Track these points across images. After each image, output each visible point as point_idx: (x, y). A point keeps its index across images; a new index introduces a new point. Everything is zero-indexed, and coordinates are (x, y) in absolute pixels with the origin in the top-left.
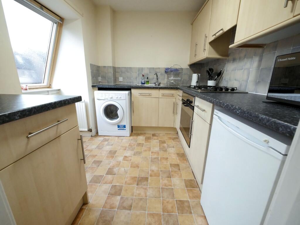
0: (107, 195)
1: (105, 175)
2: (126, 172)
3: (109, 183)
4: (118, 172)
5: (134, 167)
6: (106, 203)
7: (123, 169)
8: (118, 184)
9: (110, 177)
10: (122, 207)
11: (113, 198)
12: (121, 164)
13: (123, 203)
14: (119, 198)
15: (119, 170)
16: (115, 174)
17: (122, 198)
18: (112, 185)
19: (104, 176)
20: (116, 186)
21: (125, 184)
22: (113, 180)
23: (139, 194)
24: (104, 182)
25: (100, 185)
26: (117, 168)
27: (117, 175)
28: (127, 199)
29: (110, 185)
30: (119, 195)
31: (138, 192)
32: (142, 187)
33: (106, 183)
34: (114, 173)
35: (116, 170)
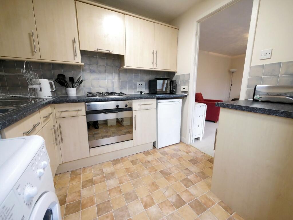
0: (195, 184)
1: (187, 203)
2: (167, 188)
3: (188, 191)
4: (173, 195)
5: (156, 186)
6: (199, 181)
7: (167, 194)
8: (183, 185)
9: (184, 197)
10: (191, 172)
11: (193, 180)
12: (161, 201)
13: (189, 174)
14: (189, 177)
15: (170, 196)
16: (178, 195)
17: (187, 176)
18: (187, 188)
19: (189, 204)
20: (185, 185)
21: (178, 180)
22: (184, 191)
23: (176, 169)
24: (192, 196)
25: (197, 197)
26: (170, 200)
27: (177, 193)
28: (184, 173)
29: (189, 190)
30: (187, 178)
31: (175, 171)
32: (170, 171)
33: (191, 195)
34: (178, 197)
35: (173, 199)
